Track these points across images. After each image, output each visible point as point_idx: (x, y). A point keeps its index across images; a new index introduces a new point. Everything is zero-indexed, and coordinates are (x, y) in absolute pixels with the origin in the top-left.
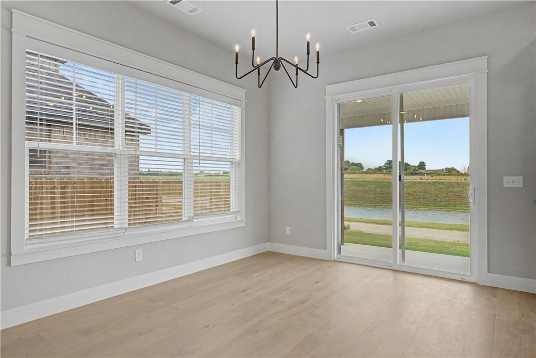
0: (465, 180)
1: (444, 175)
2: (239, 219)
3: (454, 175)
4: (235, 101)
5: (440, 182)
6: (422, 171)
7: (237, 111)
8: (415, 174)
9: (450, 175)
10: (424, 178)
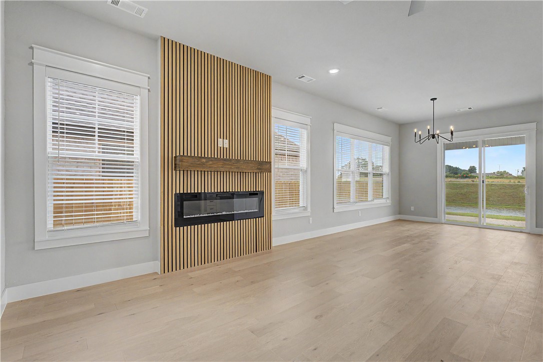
0: (519, 182)
1: (496, 178)
2: (388, 202)
3: (507, 178)
4: (384, 143)
5: (492, 184)
6: (473, 174)
7: (387, 149)
8: (466, 177)
9: (502, 178)
10: (475, 181)
